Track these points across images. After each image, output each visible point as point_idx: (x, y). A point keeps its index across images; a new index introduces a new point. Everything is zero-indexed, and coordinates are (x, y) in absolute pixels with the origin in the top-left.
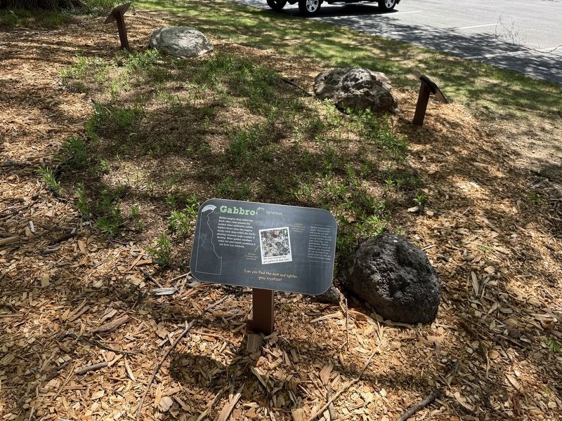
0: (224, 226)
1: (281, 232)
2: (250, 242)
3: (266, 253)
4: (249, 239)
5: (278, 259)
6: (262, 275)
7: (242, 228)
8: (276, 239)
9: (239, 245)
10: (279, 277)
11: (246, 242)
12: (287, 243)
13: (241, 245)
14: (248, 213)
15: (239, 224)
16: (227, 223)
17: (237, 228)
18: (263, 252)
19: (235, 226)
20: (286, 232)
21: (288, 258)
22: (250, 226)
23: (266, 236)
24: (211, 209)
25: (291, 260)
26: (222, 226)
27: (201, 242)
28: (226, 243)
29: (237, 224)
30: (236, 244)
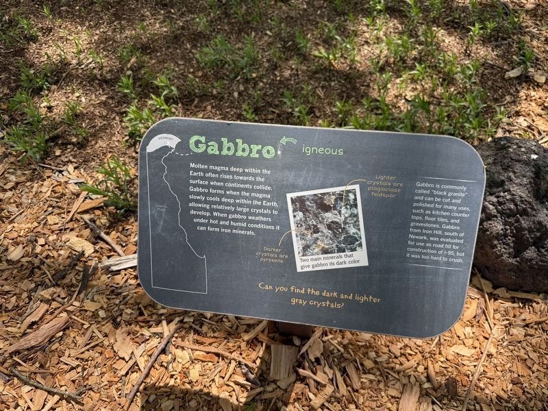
0: (203, 186)
1: (340, 197)
2: (267, 223)
3: (306, 248)
4: (264, 215)
5: (335, 261)
6: (299, 296)
7: (246, 190)
8: (328, 215)
9: (242, 228)
10: (339, 300)
11: (258, 222)
12: (356, 225)
13: (247, 229)
14: (259, 152)
15: (238, 181)
16: (210, 179)
17: (234, 189)
18: (297, 245)
19: (230, 185)
20: (352, 197)
21: (360, 258)
22: (265, 184)
23: (304, 209)
24: (169, 143)
25: (364, 262)
26: (199, 186)
27: (155, 224)
28: (213, 226)
29: (233, 181)
30: (236, 228)
